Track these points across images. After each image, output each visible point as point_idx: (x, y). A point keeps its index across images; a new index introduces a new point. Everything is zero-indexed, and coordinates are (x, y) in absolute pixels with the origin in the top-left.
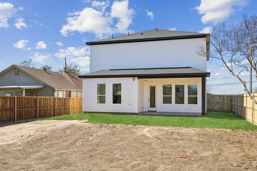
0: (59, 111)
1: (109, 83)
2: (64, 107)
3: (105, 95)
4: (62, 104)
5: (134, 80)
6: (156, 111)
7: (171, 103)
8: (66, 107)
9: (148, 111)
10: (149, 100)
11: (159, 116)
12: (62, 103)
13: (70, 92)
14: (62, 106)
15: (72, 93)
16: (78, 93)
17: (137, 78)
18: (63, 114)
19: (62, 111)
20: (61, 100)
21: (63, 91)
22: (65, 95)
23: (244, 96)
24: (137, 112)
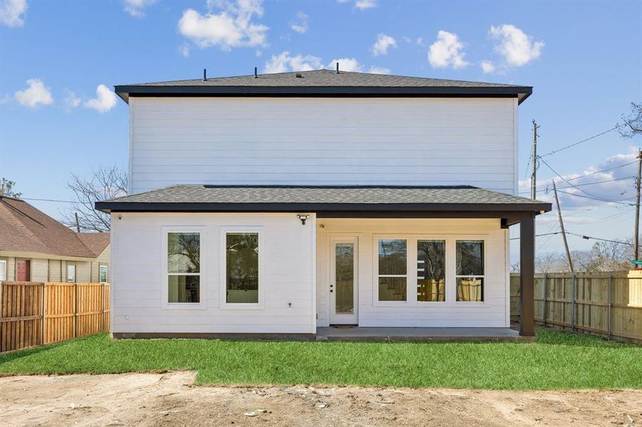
0: (9, 332)
2: (27, 318)
3: (199, 272)
4: (18, 307)
5: (303, 220)
6: (357, 325)
7: (404, 299)
8: (31, 318)
9: (330, 325)
10: (334, 289)
12: (19, 303)
13: (28, 262)
14: (18, 313)
15: (35, 267)
16: (51, 266)
18: (22, 343)
19: (18, 331)
20: (15, 290)
21: (6, 258)
22: (11, 274)
23: (629, 276)
24: (314, 332)
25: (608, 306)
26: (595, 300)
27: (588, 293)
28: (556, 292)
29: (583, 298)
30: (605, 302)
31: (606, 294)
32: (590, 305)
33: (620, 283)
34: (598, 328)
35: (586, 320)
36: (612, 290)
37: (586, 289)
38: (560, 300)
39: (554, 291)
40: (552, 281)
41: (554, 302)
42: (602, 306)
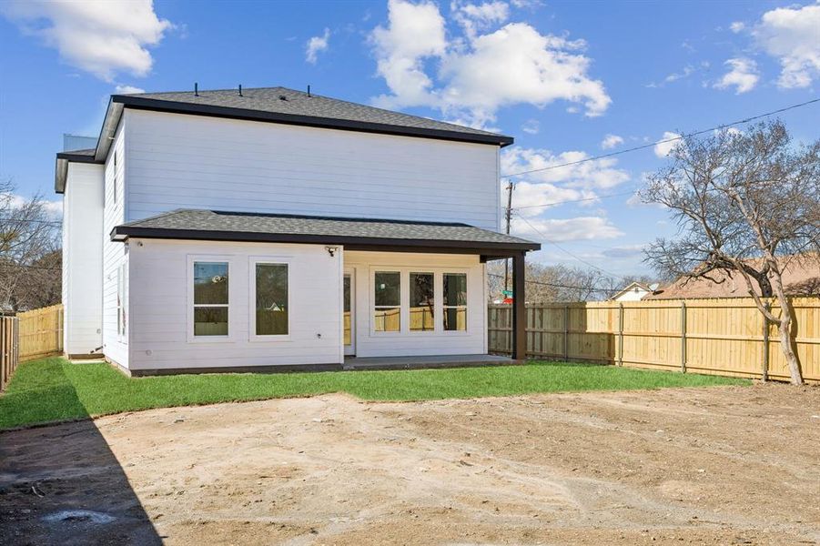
1: (242, 264)
3: (227, 303)
5: (332, 255)
6: (355, 356)
11: (407, 369)
17: (342, 247)
23: (587, 306)
24: (342, 362)
25: (564, 333)
26: (547, 327)
27: (539, 322)
28: (500, 321)
29: (534, 326)
30: (560, 328)
31: (560, 322)
32: (541, 333)
33: (576, 314)
34: (552, 352)
35: (537, 346)
36: (567, 320)
37: (537, 319)
38: (504, 329)
39: (497, 320)
40: (494, 311)
41: (497, 331)
42: (555, 333)
